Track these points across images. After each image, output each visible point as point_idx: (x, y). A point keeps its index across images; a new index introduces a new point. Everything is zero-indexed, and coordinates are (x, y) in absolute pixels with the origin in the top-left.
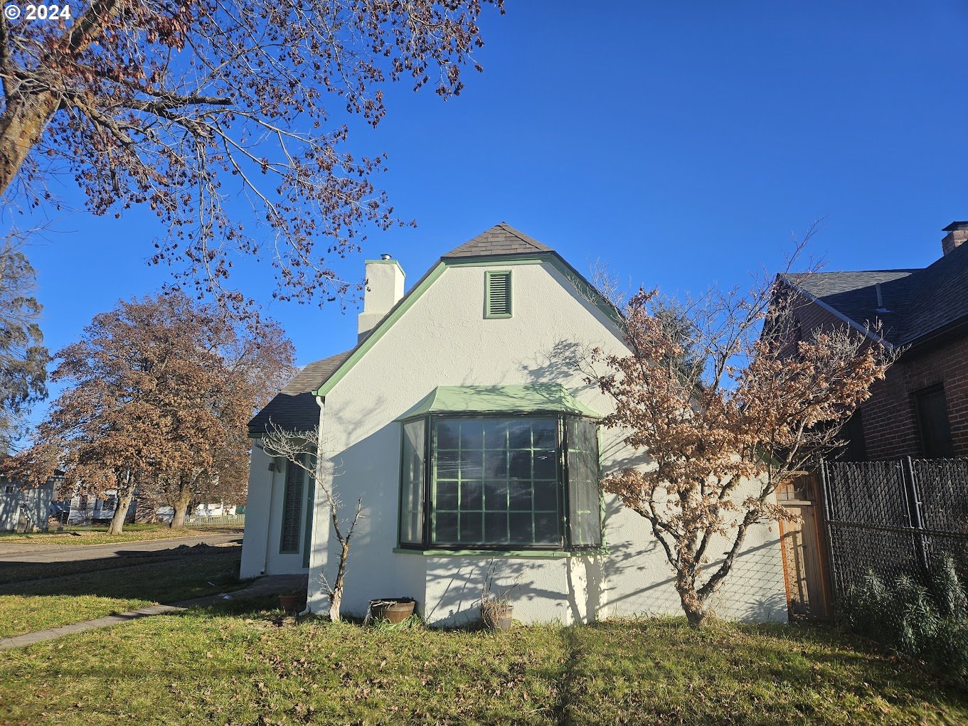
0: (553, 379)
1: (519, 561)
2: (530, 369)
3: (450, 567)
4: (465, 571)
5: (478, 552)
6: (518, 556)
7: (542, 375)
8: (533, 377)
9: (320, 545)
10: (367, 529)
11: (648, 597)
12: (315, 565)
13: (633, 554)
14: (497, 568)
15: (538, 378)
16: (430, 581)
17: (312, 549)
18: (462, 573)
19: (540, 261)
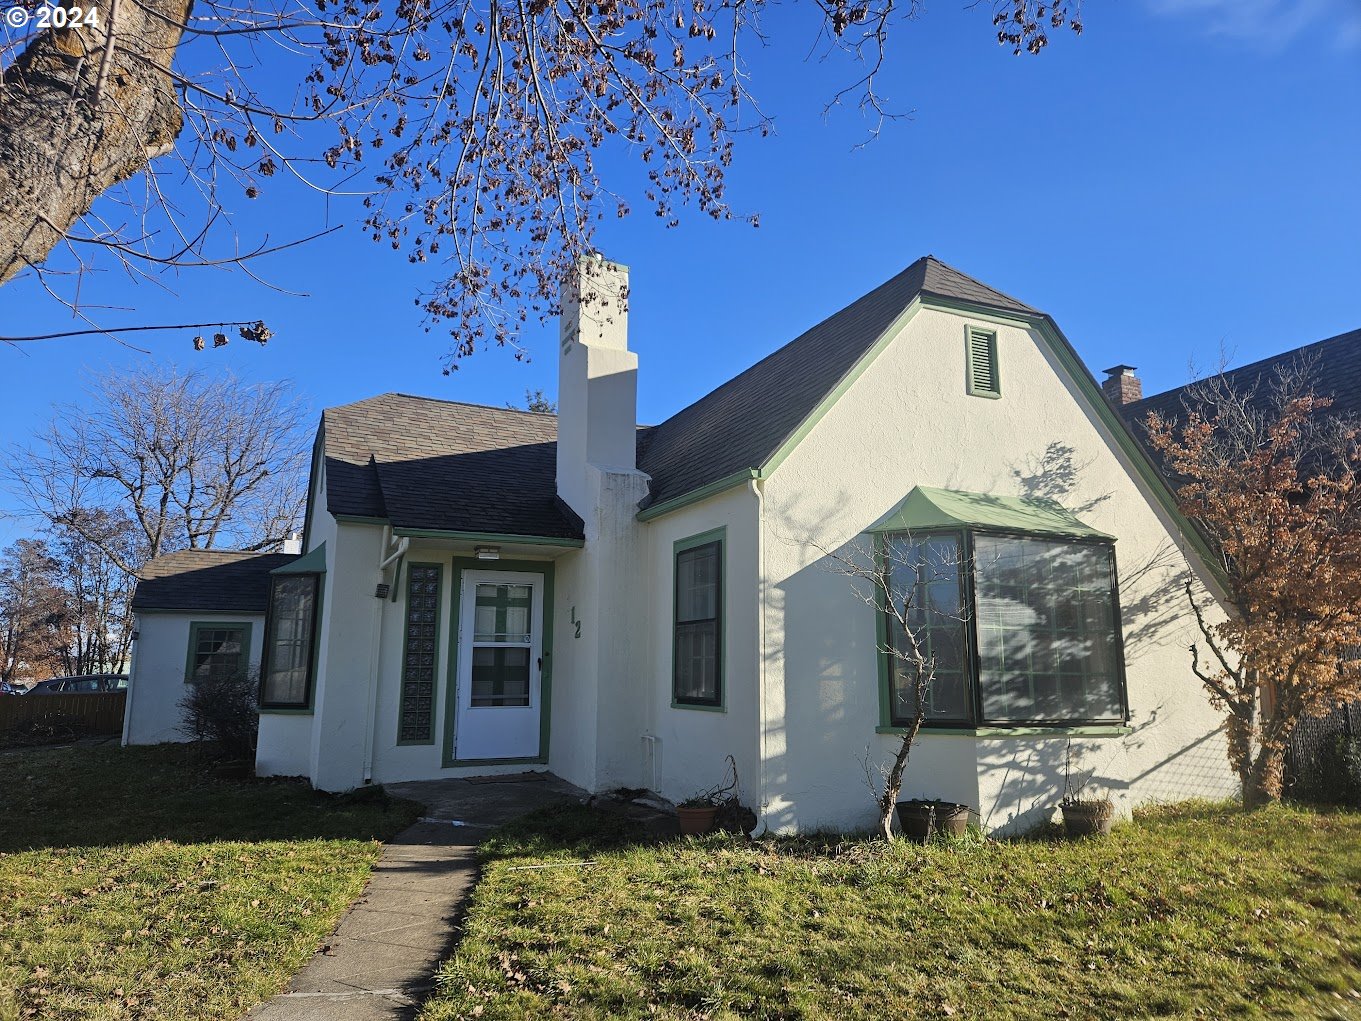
0: (1048, 493)
1: (1078, 740)
2: (1023, 476)
3: (1004, 752)
4: (1022, 756)
5: (1039, 729)
6: (1082, 735)
7: (1036, 487)
8: (1026, 488)
9: (773, 722)
10: (839, 698)
11: (1153, 781)
12: (768, 756)
13: (1137, 728)
14: (1055, 751)
15: (1032, 490)
16: (983, 773)
17: (762, 729)
18: (1019, 760)
19: (1027, 326)
